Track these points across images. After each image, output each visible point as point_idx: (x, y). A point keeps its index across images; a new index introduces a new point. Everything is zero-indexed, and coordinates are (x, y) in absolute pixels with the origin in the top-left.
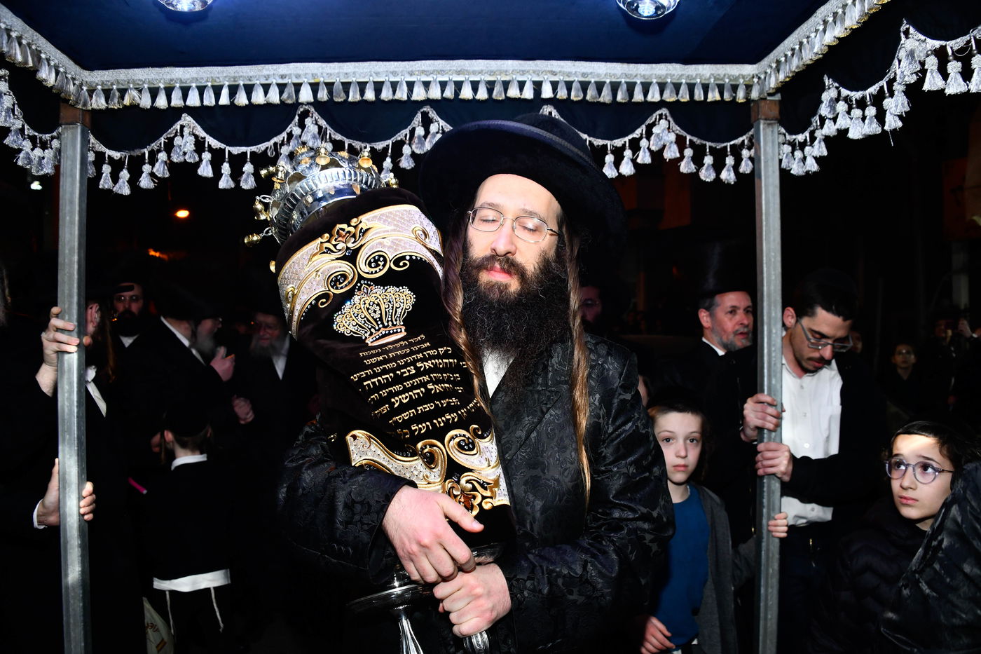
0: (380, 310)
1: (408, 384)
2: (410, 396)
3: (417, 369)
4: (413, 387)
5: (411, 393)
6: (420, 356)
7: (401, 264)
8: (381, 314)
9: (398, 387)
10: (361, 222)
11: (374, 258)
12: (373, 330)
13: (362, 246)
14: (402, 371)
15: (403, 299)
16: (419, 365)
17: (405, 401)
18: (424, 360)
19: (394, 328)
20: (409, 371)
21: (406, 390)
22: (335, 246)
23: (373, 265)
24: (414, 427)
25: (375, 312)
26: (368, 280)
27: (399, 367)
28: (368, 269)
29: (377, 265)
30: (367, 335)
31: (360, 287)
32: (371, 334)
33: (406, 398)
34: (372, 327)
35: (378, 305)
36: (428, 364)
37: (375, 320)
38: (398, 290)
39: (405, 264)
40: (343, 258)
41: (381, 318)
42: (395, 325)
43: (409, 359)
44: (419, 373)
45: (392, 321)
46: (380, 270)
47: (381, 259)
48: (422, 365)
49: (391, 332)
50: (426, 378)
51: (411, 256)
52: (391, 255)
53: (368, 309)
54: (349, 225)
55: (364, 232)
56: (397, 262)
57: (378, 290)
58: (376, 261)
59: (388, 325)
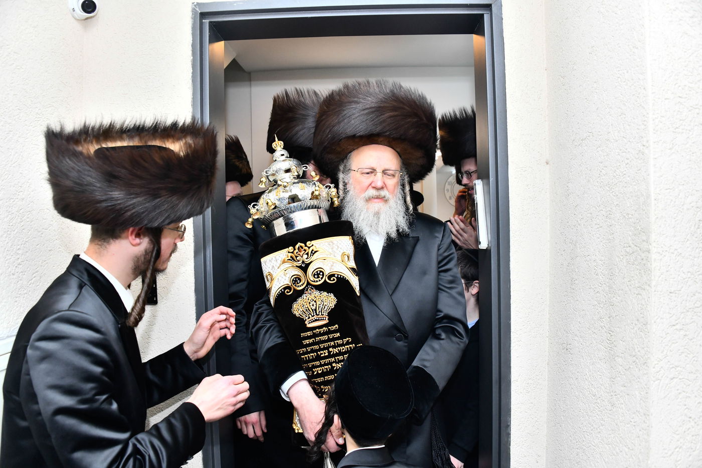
0: (316, 305)
1: (323, 362)
2: (323, 369)
3: (329, 352)
4: (325, 364)
5: (323, 368)
6: (332, 343)
7: (332, 279)
8: (316, 307)
9: (317, 363)
10: (313, 245)
11: (317, 272)
12: (310, 315)
13: (311, 262)
14: (321, 352)
15: (329, 301)
16: (331, 349)
17: (320, 372)
18: (334, 347)
19: (322, 316)
20: (325, 353)
21: (321, 365)
22: (296, 257)
23: (316, 276)
24: (322, 387)
25: (313, 305)
26: (312, 285)
27: (320, 349)
28: (312, 278)
29: (318, 277)
30: (307, 318)
31: (307, 289)
32: (309, 318)
33: (320, 370)
34: (310, 314)
35: (315, 302)
36: (336, 350)
37: (312, 310)
38: (328, 295)
39: (334, 280)
40: (300, 267)
41: (316, 310)
42: (323, 315)
43: (326, 345)
44: (330, 356)
45: (321, 312)
46: (320, 281)
47: (321, 274)
48: (332, 350)
49: (320, 319)
50: (333, 359)
51: (338, 275)
52: (327, 272)
53: (310, 303)
54: (306, 246)
55: (313, 253)
56: (329, 278)
57: (316, 293)
58: (318, 275)
59: (319, 314)
